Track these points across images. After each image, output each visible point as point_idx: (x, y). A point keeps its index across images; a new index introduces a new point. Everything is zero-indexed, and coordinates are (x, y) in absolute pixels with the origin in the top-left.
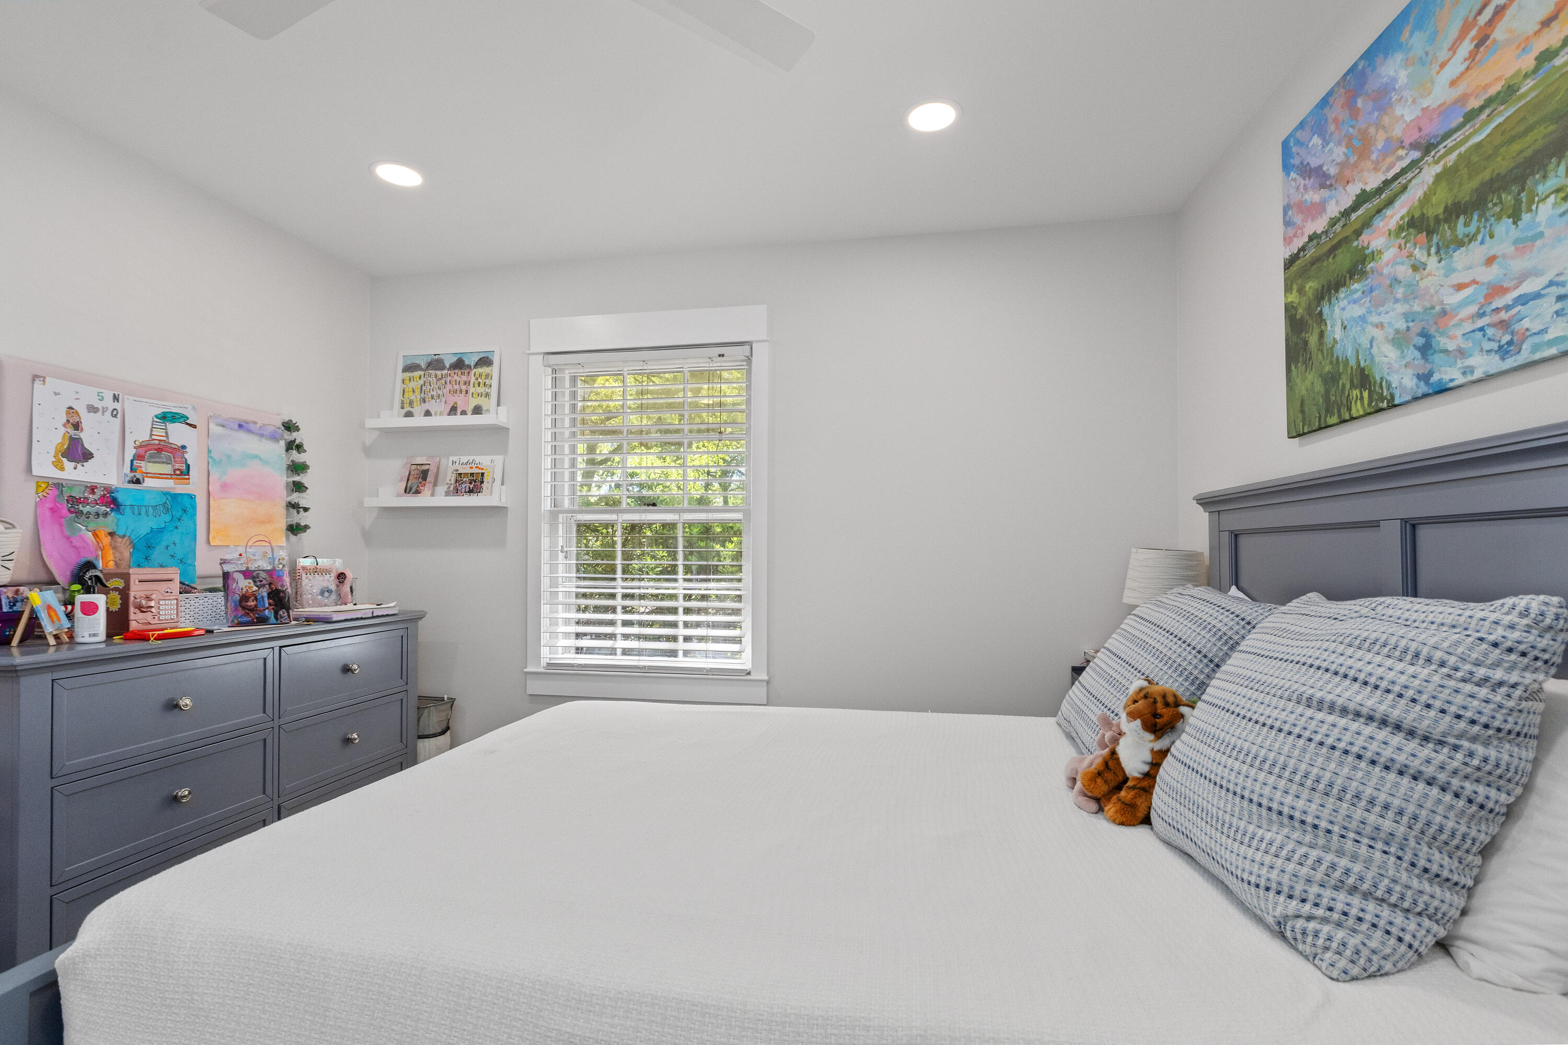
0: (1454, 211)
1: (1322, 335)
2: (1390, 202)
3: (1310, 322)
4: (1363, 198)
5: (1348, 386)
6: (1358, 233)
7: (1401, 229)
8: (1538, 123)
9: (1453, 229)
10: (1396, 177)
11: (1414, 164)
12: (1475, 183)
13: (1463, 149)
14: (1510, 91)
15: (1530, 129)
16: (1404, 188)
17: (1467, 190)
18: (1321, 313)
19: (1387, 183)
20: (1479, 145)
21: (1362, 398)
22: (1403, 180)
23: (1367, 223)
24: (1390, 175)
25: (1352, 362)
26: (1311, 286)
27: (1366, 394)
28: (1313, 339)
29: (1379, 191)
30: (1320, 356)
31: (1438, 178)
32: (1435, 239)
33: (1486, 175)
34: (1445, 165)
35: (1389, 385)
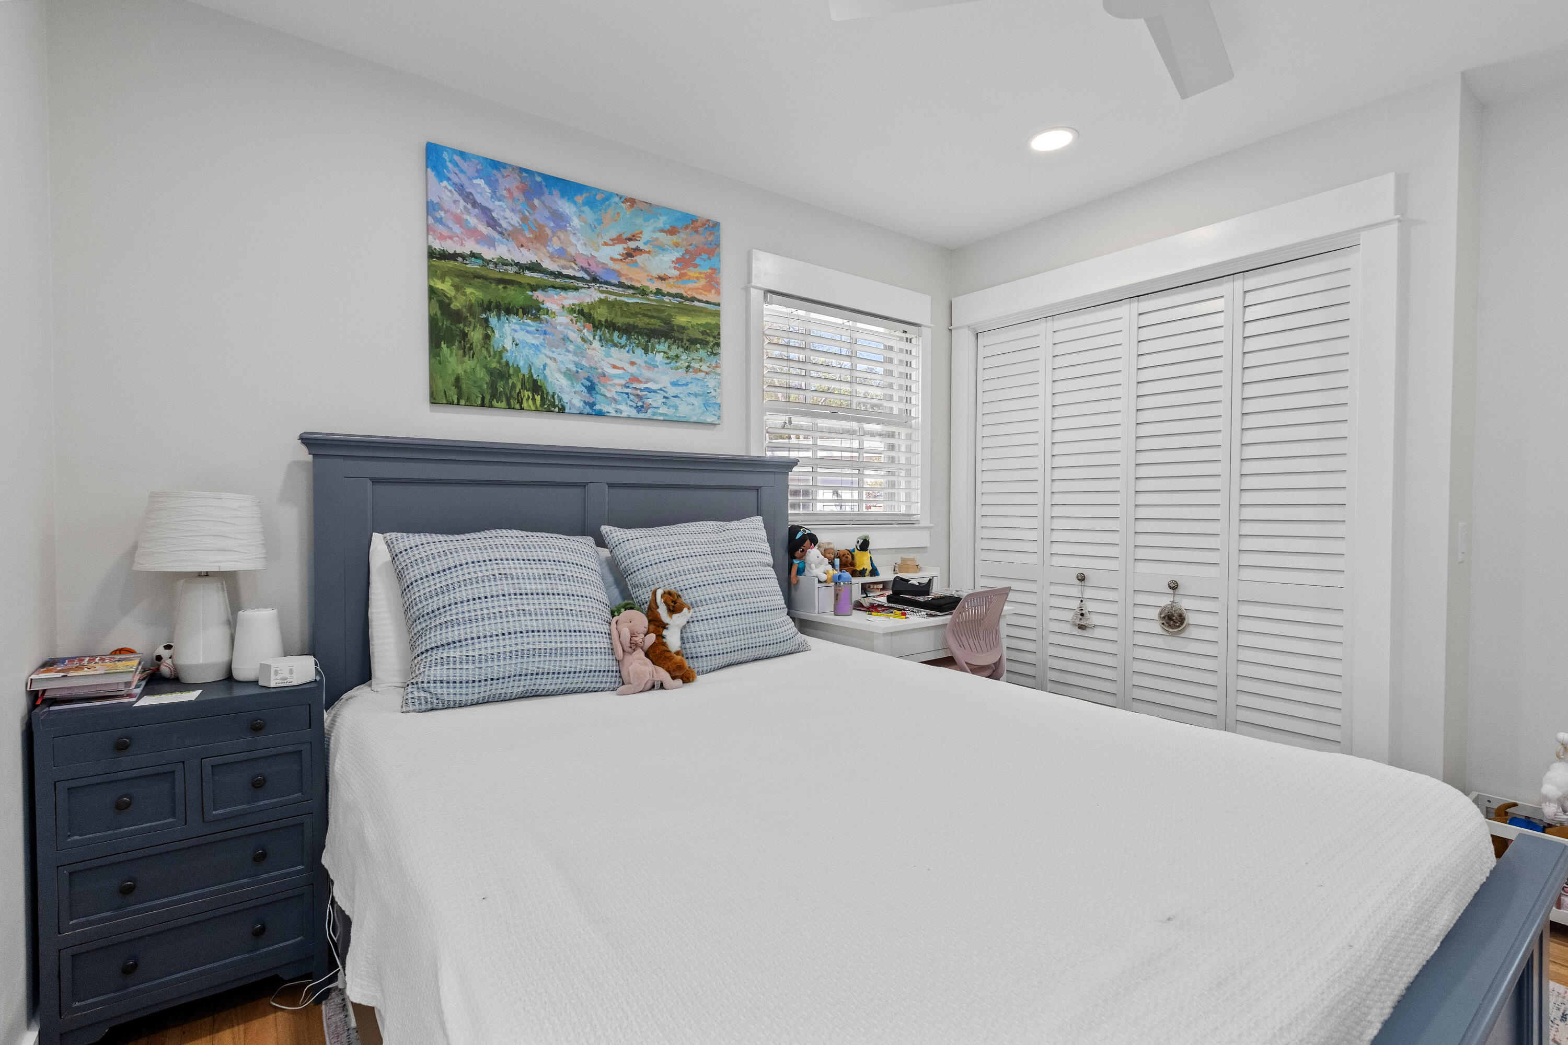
0: (611, 326)
1: (487, 337)
2: (565, 288)
3: (470, 319)
4: (535, 267)
5: (519, 386)
6: (534, 288)
7: (572, 311)
8: (658, 318)
9: (612, 335)
10: (568, 277)
11: (582, 279)
12: (626, 320)
13: (618, 298)
14: (643, 292)
15: (652, 317)
16: (576, 289)
17: (620, 321)
18: (486, 320)
19: (559, 275)
20: (627, 304)
21: (534, 399)
22: (576, 283)
23: (544, 288)
24: (565, 272)
25: (525, 371)
26: (473, 293)
27: (538, 398)
28: (476, 336)
29: (552, 273)
30: (485, 352)
31: (601, 301)
32: (598, 332)
33: (631, 321)
34: (606, 298)
35: (560, 400)
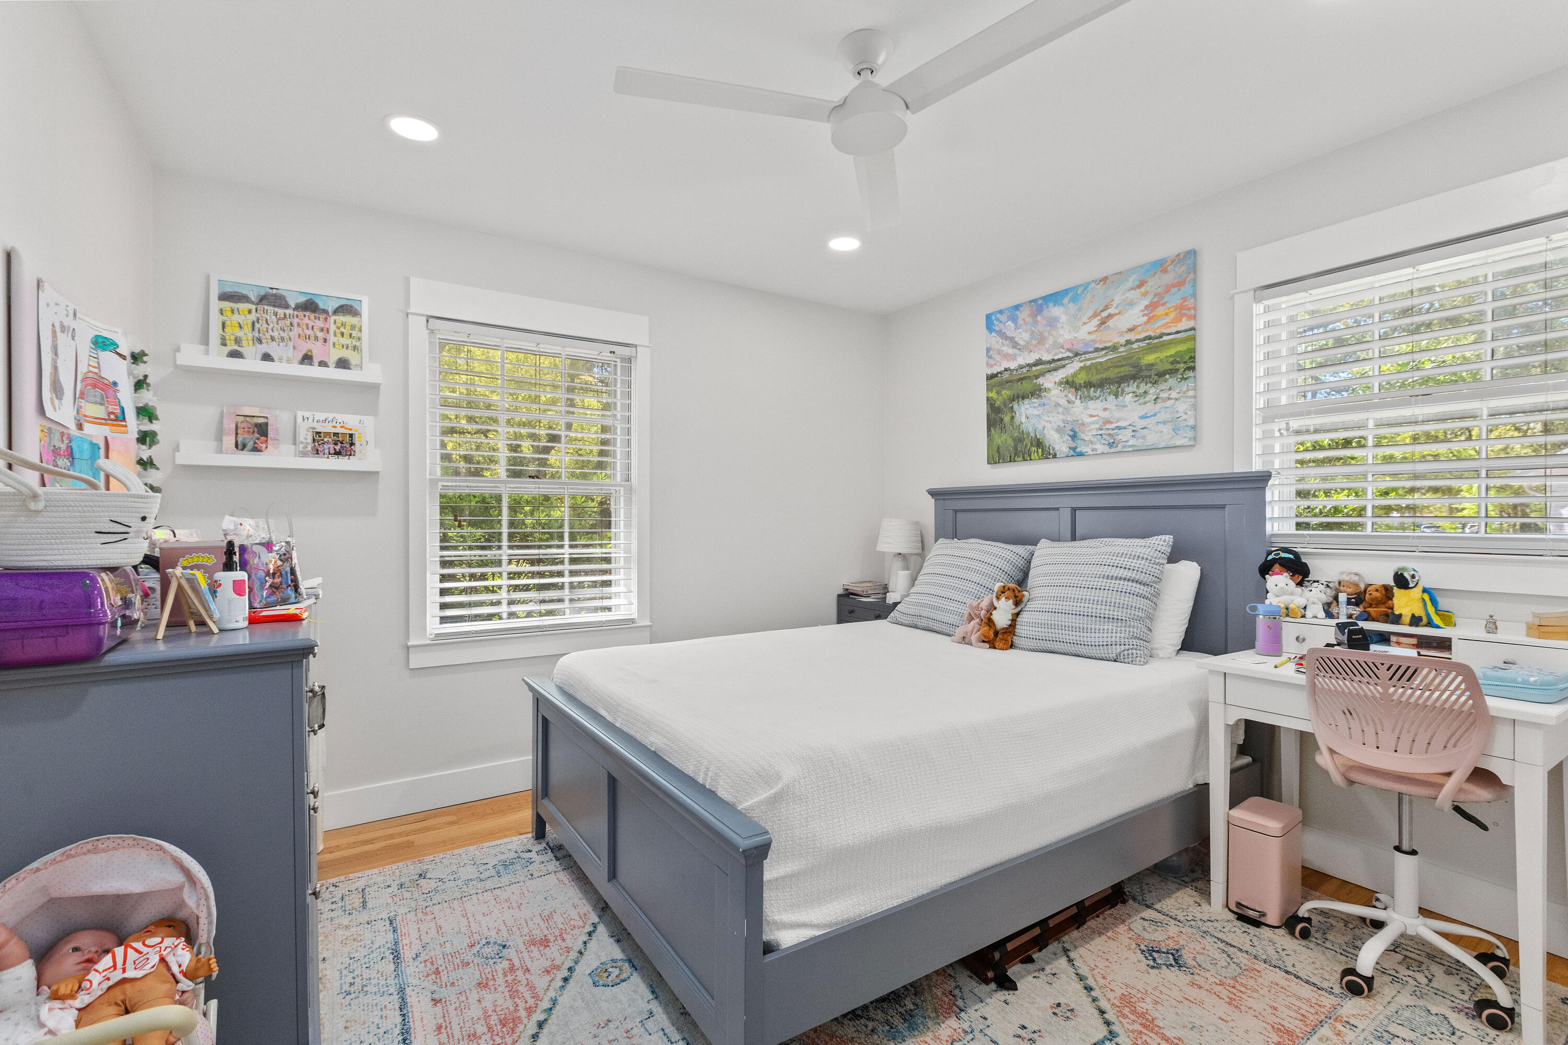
0: (1089, 385)
1: (1013, 418)
2: (1056, 369)
3: (1005, 409)
4: (1039, 362)
5: (1029, 445)
6: (1037, 377)
7: (1061, 383)
8: (1127, 365)
9: (1089, 392)
10: (1059, 360)
11: (1068, 358)
12: (1099, 377)
13: (1094, 361)
14: (1114, 348)
15: (1122, 366)
16: (1064, 366)
17: (1095, 378)
18: (1012, 407)
19: (1054, 361)
20: (1101, 363)
21: (1038, 452)
22: (1063, 363)
23: (1042, 374)
24: (1056, 358)
25: (1032, 435)
26: (1006, 393)
27: (1040, 451)
28: (1007, 419)
29: (1049, 362)
30: (1011, 428)
31: (1081, 369)
32: (1079, 393)
33: (1104, 376)
34: (1085, 365)
35: (1054, 449)
